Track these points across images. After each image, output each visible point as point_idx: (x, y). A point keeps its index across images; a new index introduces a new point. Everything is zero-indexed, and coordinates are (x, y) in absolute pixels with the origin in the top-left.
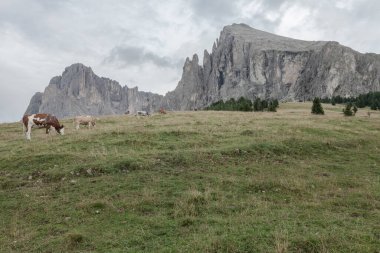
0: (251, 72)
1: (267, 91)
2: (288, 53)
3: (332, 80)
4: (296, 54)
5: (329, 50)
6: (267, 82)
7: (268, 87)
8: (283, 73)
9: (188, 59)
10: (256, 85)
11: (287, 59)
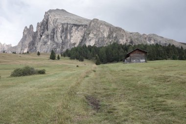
0: (55, 36)
1: (62, 47)
2: (75, 25)
3: (90, 40)
4: (79, 26)
5: (92, 24)
6: (63, 42)
7: (62, 45)
8: (71, 36)
9: (26, 27)
10: (57, 44)
11: (74, 28)
